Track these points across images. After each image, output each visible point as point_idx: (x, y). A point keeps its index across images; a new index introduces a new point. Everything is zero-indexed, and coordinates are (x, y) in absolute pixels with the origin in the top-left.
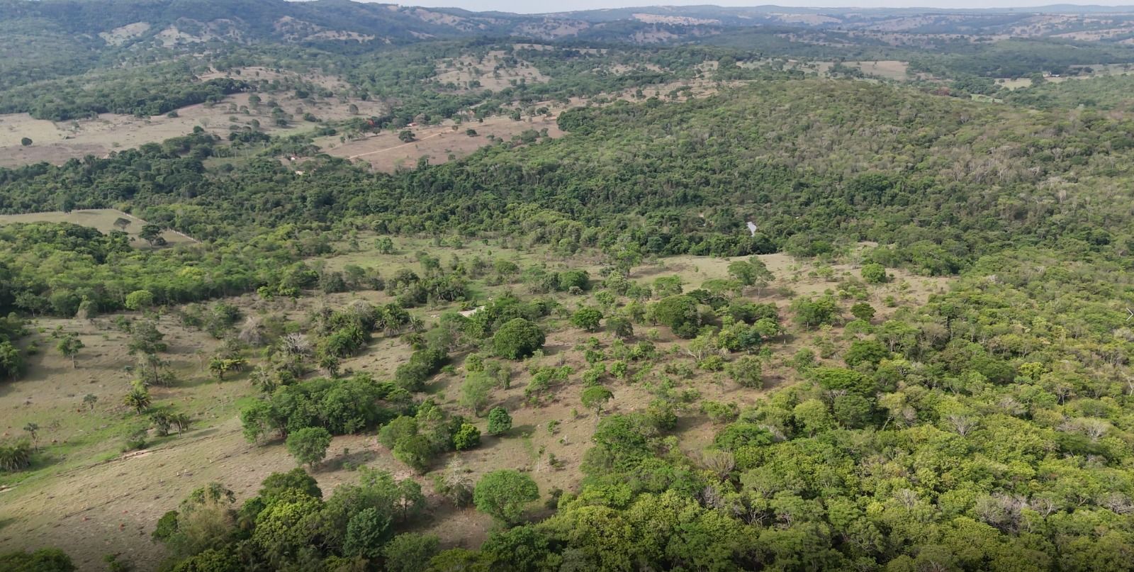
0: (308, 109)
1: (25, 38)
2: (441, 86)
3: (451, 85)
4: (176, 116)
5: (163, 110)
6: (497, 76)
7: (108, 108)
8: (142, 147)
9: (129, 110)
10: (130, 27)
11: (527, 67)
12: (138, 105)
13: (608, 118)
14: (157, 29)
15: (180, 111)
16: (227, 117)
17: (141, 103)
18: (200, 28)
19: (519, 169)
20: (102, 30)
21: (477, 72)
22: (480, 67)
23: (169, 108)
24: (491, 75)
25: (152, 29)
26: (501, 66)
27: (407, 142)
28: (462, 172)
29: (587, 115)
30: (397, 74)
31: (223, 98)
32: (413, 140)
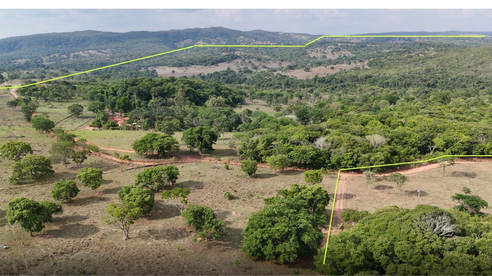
0: (263, 64)
1: (152, 45)
2: (310, 57)
3: (314, 57)
4: (217, 65)
5: (213, 64)
6: (333, 54)
7: (194, 63)
8: (214, 73)
9: (201, 64)
10: (185, 41)
11: (345, 51)
12: (204, 62)
13: (390, 62)
14: (195, 41)
15: (219, 64)
16: (236, 66)
17: (205, 61)
18: (210, 41)
19: (357, 77)
20: (175, 42)
21: (324, 53)
22: (325, 51)
23: (215, 63)
24: (330, 54)
25: (193, 41)
26: (334, 51)
27: (307, 72)
28: (334, 79)
29: (381, 61)
30: (291, 54)
31: (232, 60)
32: (309, 71)
